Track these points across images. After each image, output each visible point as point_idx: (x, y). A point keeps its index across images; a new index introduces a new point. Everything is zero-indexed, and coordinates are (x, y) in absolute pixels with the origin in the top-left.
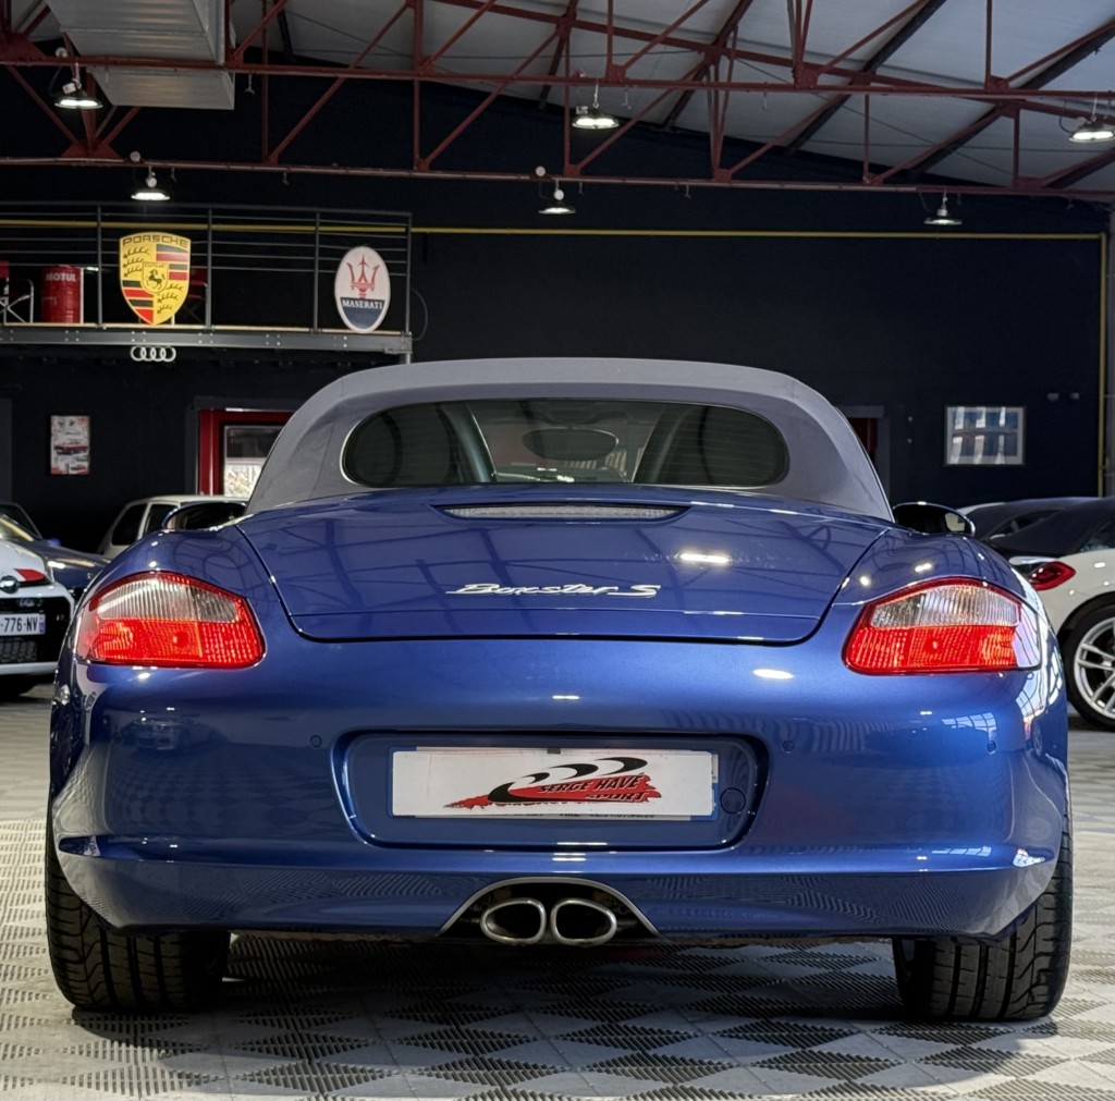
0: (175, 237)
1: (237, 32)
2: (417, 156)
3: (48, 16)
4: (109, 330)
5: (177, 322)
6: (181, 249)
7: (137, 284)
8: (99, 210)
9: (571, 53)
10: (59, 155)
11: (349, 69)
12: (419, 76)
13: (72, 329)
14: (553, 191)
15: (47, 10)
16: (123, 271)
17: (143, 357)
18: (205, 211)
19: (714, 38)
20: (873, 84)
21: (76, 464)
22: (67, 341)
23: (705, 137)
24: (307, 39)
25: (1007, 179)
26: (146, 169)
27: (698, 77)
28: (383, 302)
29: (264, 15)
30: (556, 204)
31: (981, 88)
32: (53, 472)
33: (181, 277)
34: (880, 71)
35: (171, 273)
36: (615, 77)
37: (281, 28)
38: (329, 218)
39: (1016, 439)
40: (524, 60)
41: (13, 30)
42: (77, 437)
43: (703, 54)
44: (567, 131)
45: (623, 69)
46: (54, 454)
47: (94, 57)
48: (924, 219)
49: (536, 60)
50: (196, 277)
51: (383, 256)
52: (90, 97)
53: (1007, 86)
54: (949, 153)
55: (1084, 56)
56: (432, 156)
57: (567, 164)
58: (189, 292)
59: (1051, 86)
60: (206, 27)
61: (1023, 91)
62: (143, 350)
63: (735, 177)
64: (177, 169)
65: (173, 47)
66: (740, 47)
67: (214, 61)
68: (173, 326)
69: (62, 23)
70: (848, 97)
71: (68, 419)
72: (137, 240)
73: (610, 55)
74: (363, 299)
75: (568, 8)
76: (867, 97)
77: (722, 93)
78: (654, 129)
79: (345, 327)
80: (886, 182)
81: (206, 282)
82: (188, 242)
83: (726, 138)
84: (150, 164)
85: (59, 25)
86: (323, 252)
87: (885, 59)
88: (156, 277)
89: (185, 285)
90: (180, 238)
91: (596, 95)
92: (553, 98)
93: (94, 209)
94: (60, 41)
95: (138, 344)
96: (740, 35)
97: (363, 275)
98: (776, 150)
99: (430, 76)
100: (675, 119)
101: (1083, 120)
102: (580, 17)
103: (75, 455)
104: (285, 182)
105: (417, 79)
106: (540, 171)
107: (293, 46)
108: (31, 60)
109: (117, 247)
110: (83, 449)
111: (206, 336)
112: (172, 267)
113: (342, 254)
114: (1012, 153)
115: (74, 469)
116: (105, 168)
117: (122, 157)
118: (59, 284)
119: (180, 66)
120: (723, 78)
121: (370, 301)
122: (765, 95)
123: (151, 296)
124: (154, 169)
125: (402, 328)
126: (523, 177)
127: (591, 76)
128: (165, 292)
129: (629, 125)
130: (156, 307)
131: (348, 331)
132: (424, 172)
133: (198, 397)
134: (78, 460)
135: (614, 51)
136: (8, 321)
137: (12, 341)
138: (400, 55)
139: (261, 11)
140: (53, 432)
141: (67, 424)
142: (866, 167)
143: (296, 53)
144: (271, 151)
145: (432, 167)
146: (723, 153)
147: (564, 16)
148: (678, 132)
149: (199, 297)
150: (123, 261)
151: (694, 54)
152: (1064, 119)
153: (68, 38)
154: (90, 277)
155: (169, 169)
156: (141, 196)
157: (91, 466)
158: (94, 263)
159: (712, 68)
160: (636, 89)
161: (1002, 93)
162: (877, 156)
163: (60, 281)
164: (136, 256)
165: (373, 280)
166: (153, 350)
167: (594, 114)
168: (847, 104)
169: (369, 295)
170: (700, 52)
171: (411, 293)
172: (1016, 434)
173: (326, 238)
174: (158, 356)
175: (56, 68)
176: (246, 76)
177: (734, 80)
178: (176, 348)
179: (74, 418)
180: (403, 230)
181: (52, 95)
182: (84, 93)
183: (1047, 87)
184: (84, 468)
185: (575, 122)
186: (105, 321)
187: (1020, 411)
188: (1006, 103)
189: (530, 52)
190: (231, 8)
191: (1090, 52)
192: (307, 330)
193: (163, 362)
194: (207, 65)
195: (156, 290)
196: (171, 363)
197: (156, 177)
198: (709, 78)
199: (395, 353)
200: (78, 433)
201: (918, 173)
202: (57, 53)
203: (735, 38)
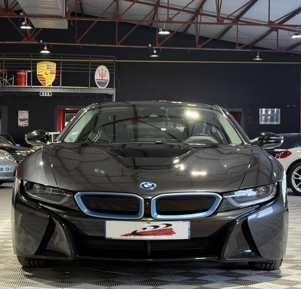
0: (52, 63)
1: (68, 8)
2: (117, 41)
3: (18, 5)
4: (34, 88)
5: (52, 86)
6: (54, 66)
7: (42, 75)
8: (31, 55)
9: (158, 14)
10: (21, 41)
11: (99, 18)
12: (117, 20)
13: (24, 87)
14: (153, 50)
15: (18, 3)
16: (38, 72)
17: (43, 95)
18: (60, 56)
19: (197, 10)
20: (239, 23)
21: (25, 124)
22: (22, 91)
23: (194, 36)
24: (87, 10)
25: (275, 48)
26: (44, 44)
27: (192, 21)
28: (108, 80)
29: (76, 4)
30: (154, 54)
31: (267, 24)
32: (19, 126)
33: (53, 73)
34: (241, 19)
35: (51, 73)
36: (170, 21)
37: (81, 7)
38: (93, 58)
39: (278, 117)
40: (146, 16)
41: (9, 8)
42: (25, 116)
43: (194, 14)
44: (157, 34)
45: (171, 19)
46: (19, 121)
47: (30, 15)
48: (253, 58)
49: (149, 16)
50: (58, 73)
51: (108, 68)
52: (29, 26)
53: (274, 23)
54: (260, 41)
55: (295, 15)
56: (121, 41)
57: (157, 44)
58: (56, 78)
59: (286, 23)
60: (60, 7)
61: (278, 25)
62: (43, 93)
63: (202, 47)
64: (52, 45)
65: (52, 12)
66: (203, 12)
67: (62, 16)
68: (51, 87)
69: (22, 6)
70: (232, 26)
71: (23, 111)
72: (42, 63)
73: (168, 14)
74: (102, 80)
75: (157, 2)
76: (237, 26)
77: (198, 25)
78: (180, 34)
79: (98, 87)
80: (243, 48)
81: (60, 75)
82: (55, 64)
83: (199, 36)
84: (45, 43)
85: (21, 7)
86: (91, 67)
87: (242, 16)
88: (47, 73)
89: (54, 76)
90: (53, 63)
91: (164, 26)
92: (153, 26)
93: (30, 55)
94: (21, 11)
95: (42, 91)
96: (203, 9)
97: (102, 73)
98: (213, 40)
99: (120, 20)
100: (186, 31)
101: (294, 32)
102: (161, 4)
103: (25, 121)
104: (81, 48)
105: (117, 21)
106: (150, 45)
107: (84, 12)
108: (13, 16)
109: (36, 65)
110: (27, 120)
111: (60, 89)
112: (51, 71)
113: (97, 67)
114: (276, 41)
115: (24, 125)
116: (33, 44)
117: (38, 42)
118: (20, 75)
119: (53, 18)
120: (199, 21)
121: (104, 80)
122: (210, 25)
123: (45, 79)
124: (46, 45)
125: (113, 87)
126: (145, 47)
127: (163, 20)
128: (49, 78)
129: (174, 33)
130: (47, 81)
131: (98, 88)
132: (119, 45)
133: (58, 106)
134: (25, 122)
135: (169, 13)
136: (7, 85)
137: (8, 91)
138: (113, 14)
139: (75, 3)
140: (19, 115)
141: (23, 113)
142: (237, 44)
143: (85, 13)
144: (78, 39)
145: (121, 44)
146: (199, 40)
147: (156, 4)
148: (187, 35)
149: (58, 79)
150: (38, 69)
151: (191, 14)
152: (289, 32)
153: (23, 10)
154: (29, 74)
155: (50, 45)
156: (43, 52)
157: (29, 124)
158: (30, 69)
159: (196, 18)
160: (175, 24)
161: (273, 25)
162: (240, 41)
163: (21, 75)
164: (41, 68)
165: (105, 74)
166: (46, 93)
167: (164, 30)
168: (232, 28)
169: (104, 78)
170: (193, 14)
171: (115, 78)
172: (278, 116)
173: (92, 63)
174: (47, 95)
175: (20, 18)
176: (71, 20)
177: (202, 22)
178: (52, 92)
179: (24, 111)
180: (113, 61)
181: (19, 25)
182: (28, 25)
183: (284, 24)
184: (27, 125)
185: (159, 33)
186: (33, 85)
187: (279, 110)
188: (274, 28)
189: (147, 14)
190: (67, 2)
191: (297, 14)
192: (87, 88)
193: (48, 96)
194: (61, 17)
195: (47, 77)
196: (51, 96)
197: (47, 47)
198: (195, 21)
199: (111, 94)
200: (25, 115)
201: (252, 46)
202: (20, 14)
203: (202, 10)
